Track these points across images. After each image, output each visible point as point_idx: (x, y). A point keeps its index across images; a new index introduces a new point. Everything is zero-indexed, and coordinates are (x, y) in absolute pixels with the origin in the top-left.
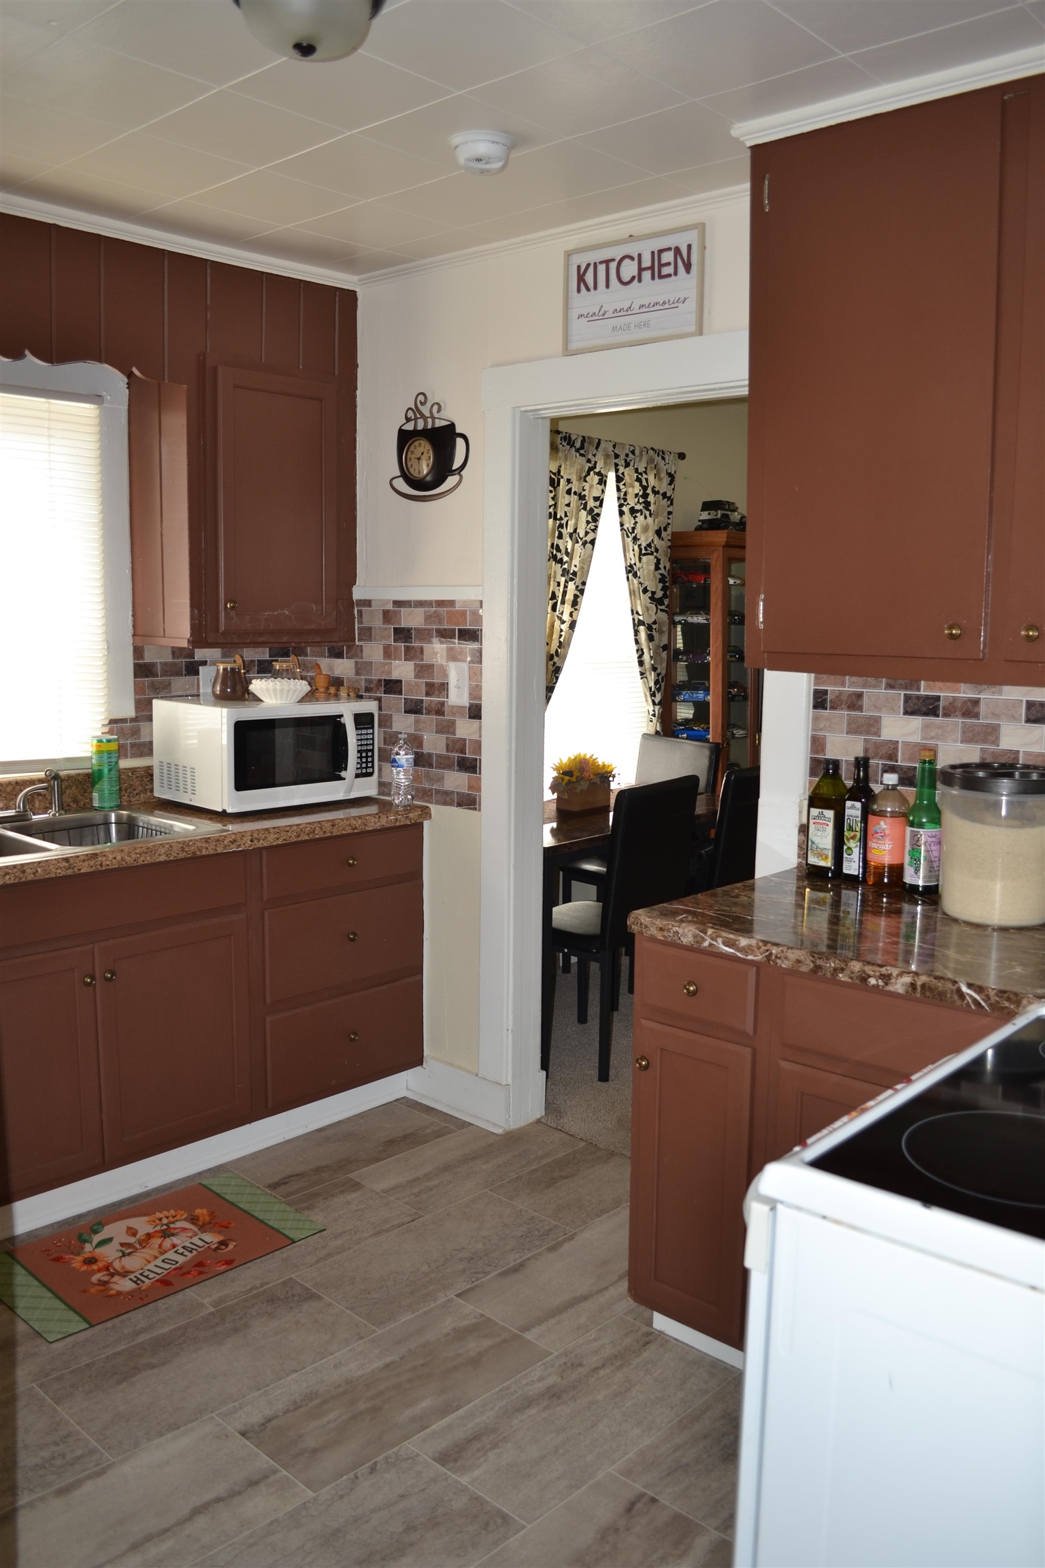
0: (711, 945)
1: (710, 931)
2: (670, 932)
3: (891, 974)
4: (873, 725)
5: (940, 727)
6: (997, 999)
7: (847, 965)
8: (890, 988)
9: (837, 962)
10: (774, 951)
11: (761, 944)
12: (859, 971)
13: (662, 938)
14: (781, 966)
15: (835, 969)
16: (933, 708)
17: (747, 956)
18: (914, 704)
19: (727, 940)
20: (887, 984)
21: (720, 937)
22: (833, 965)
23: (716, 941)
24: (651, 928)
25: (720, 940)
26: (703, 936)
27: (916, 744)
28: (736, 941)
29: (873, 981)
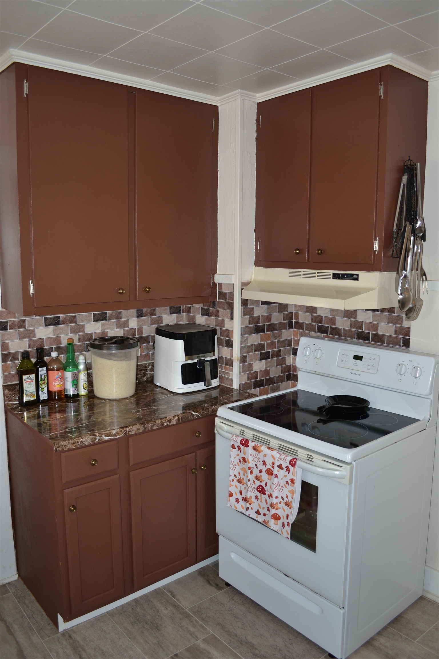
0: (99, 439)
1: (97, 434)
2: (79, 443)
3: (171, 419)
4: (32, 333)
5: (61, 329)
6: (203, 412)
7: (156, 422)
8: (172, 424)
9: (152, 423)
10: (128, 430)
11: (121, 429)
12: (160, 423)
13: (75, 447)
14: (131, 434)
15: (152, 426)
16: (58, 321)
17: (116, 437)
18: (49, 321)
19: (107, 434)
20: (170, 423)
21: (103, 434)
22: (151, 425)
23: (102, 437)
24: (68, 445)
25: (103, 436)
26: (95, 437)
27: (52, 338)
28: (111, 433)
29: (165, 424)
